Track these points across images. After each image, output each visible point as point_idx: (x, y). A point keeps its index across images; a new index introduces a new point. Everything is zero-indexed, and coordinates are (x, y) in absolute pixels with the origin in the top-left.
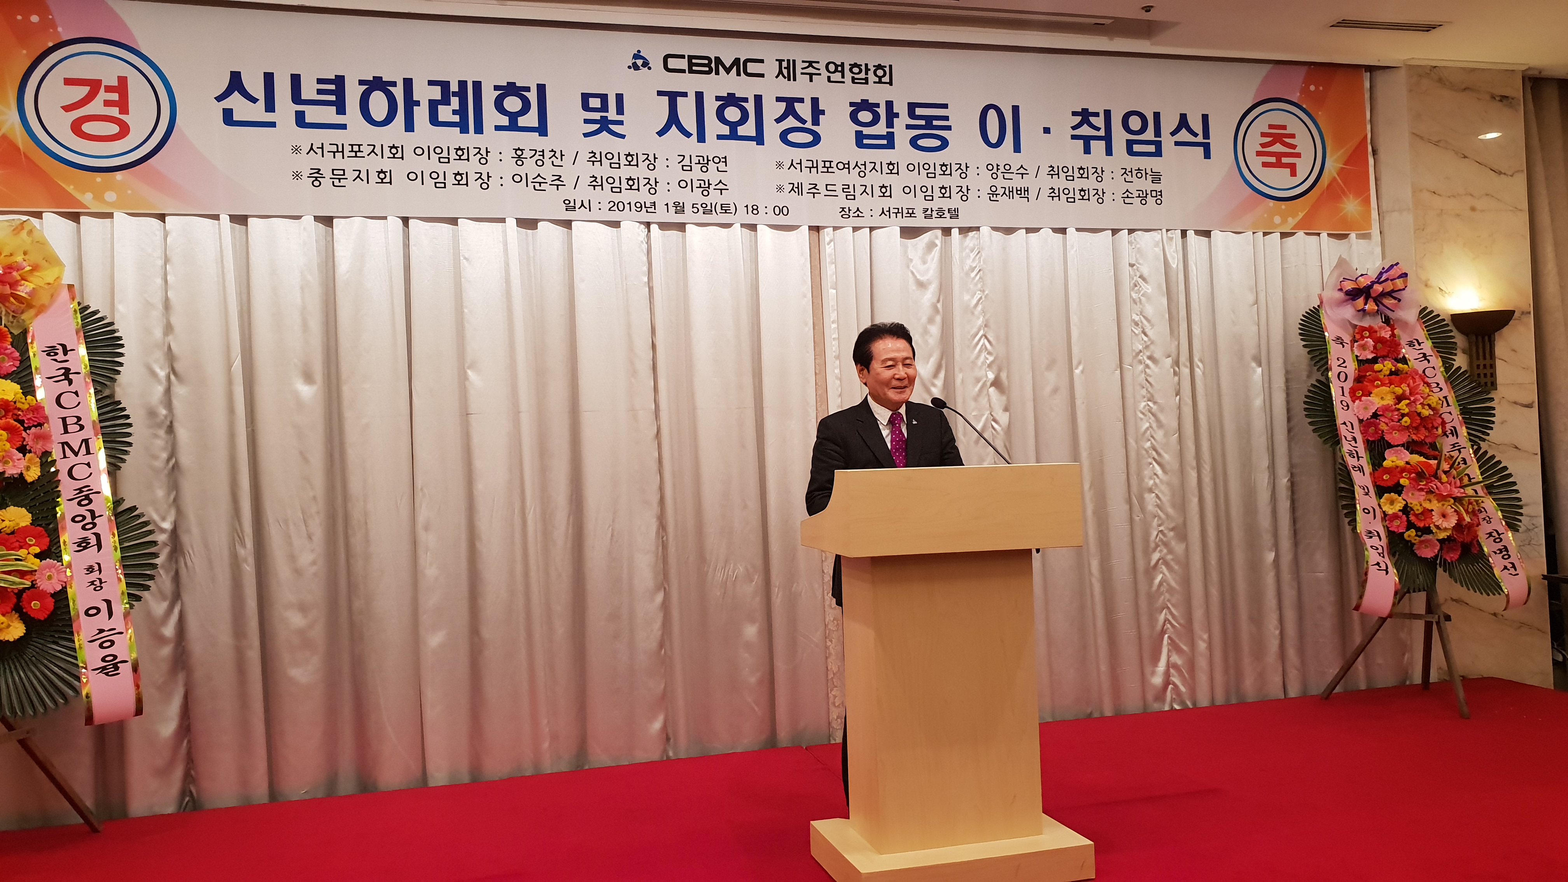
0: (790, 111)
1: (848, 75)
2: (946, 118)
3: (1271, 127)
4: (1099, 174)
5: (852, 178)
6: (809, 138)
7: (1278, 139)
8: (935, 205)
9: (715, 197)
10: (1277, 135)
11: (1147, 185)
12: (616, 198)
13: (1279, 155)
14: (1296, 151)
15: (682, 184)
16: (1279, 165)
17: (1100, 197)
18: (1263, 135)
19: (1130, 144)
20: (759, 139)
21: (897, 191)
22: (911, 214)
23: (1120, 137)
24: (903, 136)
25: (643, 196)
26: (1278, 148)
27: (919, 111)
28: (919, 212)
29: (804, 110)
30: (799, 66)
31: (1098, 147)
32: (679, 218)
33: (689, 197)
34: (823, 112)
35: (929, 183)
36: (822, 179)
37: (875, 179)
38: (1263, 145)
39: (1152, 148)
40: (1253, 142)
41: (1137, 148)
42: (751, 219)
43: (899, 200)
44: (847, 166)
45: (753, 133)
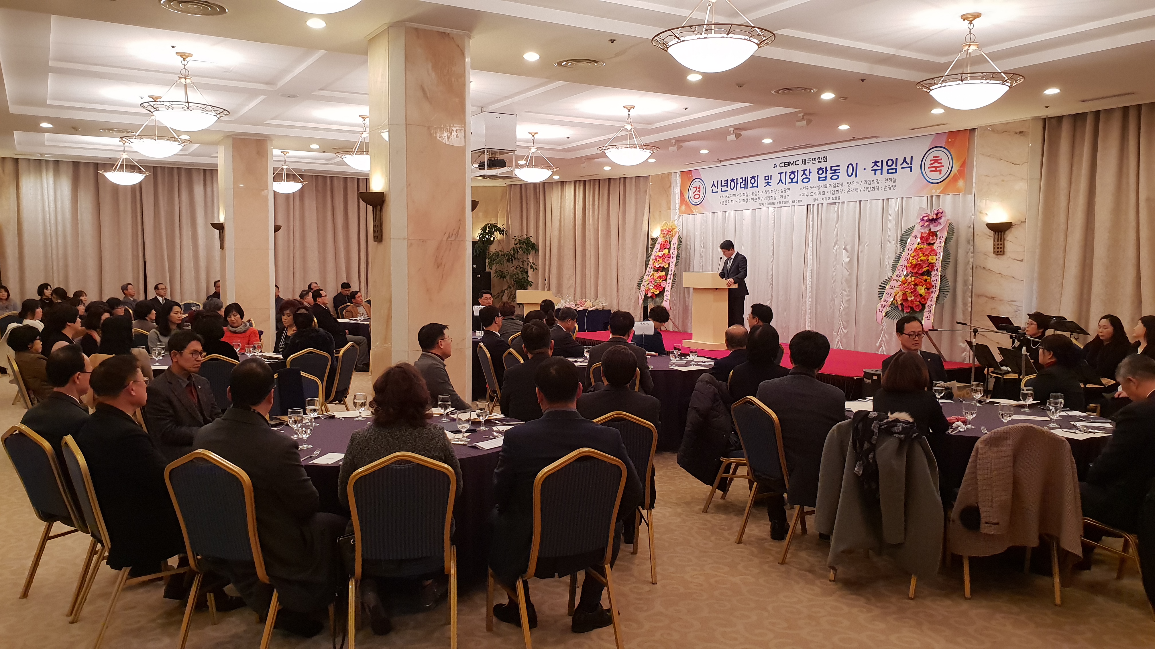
0: (804, 173)
1: (817, 161)
2: (839, 169)
3: (934, 157)
4: (878, 181)
5: (816, 190)
6: (807, 180)
7: (936, 161)
8: (834, 196)
9: (787, 199)
10: (936, 160)
11: (891, 183)
12: (768, 202)
13: (936, 167)
14: (942, 165)
15: (781, 196)
16: (936, 171)
17: (878, 188)
18: (931, 161)
19: (888, 170)
20: (797, 182)
21: (826, 193)
22: (829, 199)
23: (885, 168)
24: (829, 176)
25: (773, 201)
26: (936, 164)
27: (833, 168)
28: (831, 199)
29: (807, 172)
30: (807, 160)
31: (878, 172)
32: (780, 206)
33: (782, 200)
34: (811, 172)
35: (834, 189)
36: (810, 191)
37: (822, 190)
38: (930, 164)
39: (894, 171)
40: (928, 163)
41: (890, 171)
42: (793, 204)
43: (826, 195)
44: (815, 187)
45: (796, 181)
